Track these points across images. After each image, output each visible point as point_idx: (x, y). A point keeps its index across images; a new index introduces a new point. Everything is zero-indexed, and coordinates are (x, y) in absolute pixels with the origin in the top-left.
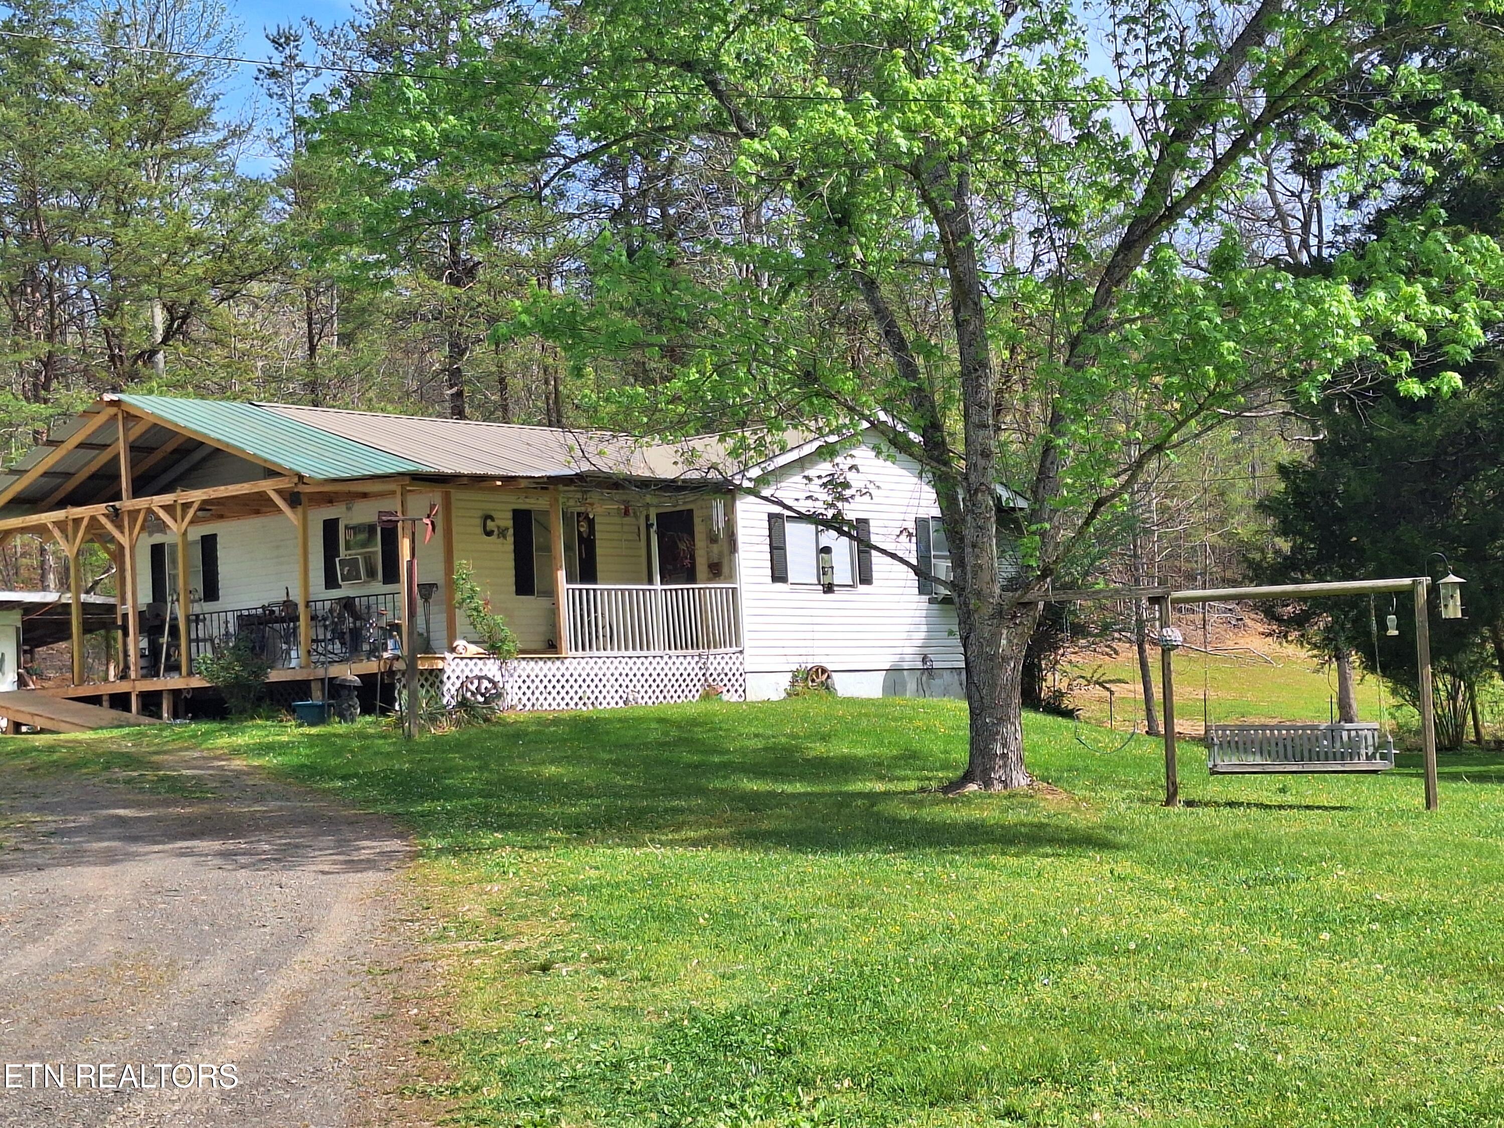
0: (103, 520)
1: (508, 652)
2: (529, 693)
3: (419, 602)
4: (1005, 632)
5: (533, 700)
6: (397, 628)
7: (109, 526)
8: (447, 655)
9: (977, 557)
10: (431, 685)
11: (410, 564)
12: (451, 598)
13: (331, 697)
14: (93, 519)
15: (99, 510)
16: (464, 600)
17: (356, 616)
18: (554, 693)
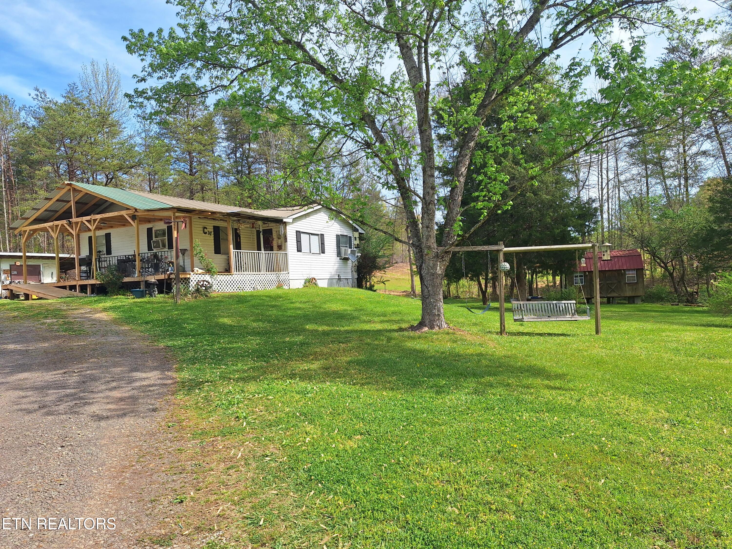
0: (66, 225)
1: (214, 272)
2: (220, 286)
3: (180, 255)
4: (439, 263)
5: (222, 288)
6: (172, 263)
7: (68, 227)
8: (192, 273)
9: (429, 232)
10: (185, 283)
11: (177, 238)
12: (192, 252)
13: (146, 287)
14: (62, 225)
15: (64, 222)
16: (197, 254)
17: (158, 259)
18: (229, 286)
